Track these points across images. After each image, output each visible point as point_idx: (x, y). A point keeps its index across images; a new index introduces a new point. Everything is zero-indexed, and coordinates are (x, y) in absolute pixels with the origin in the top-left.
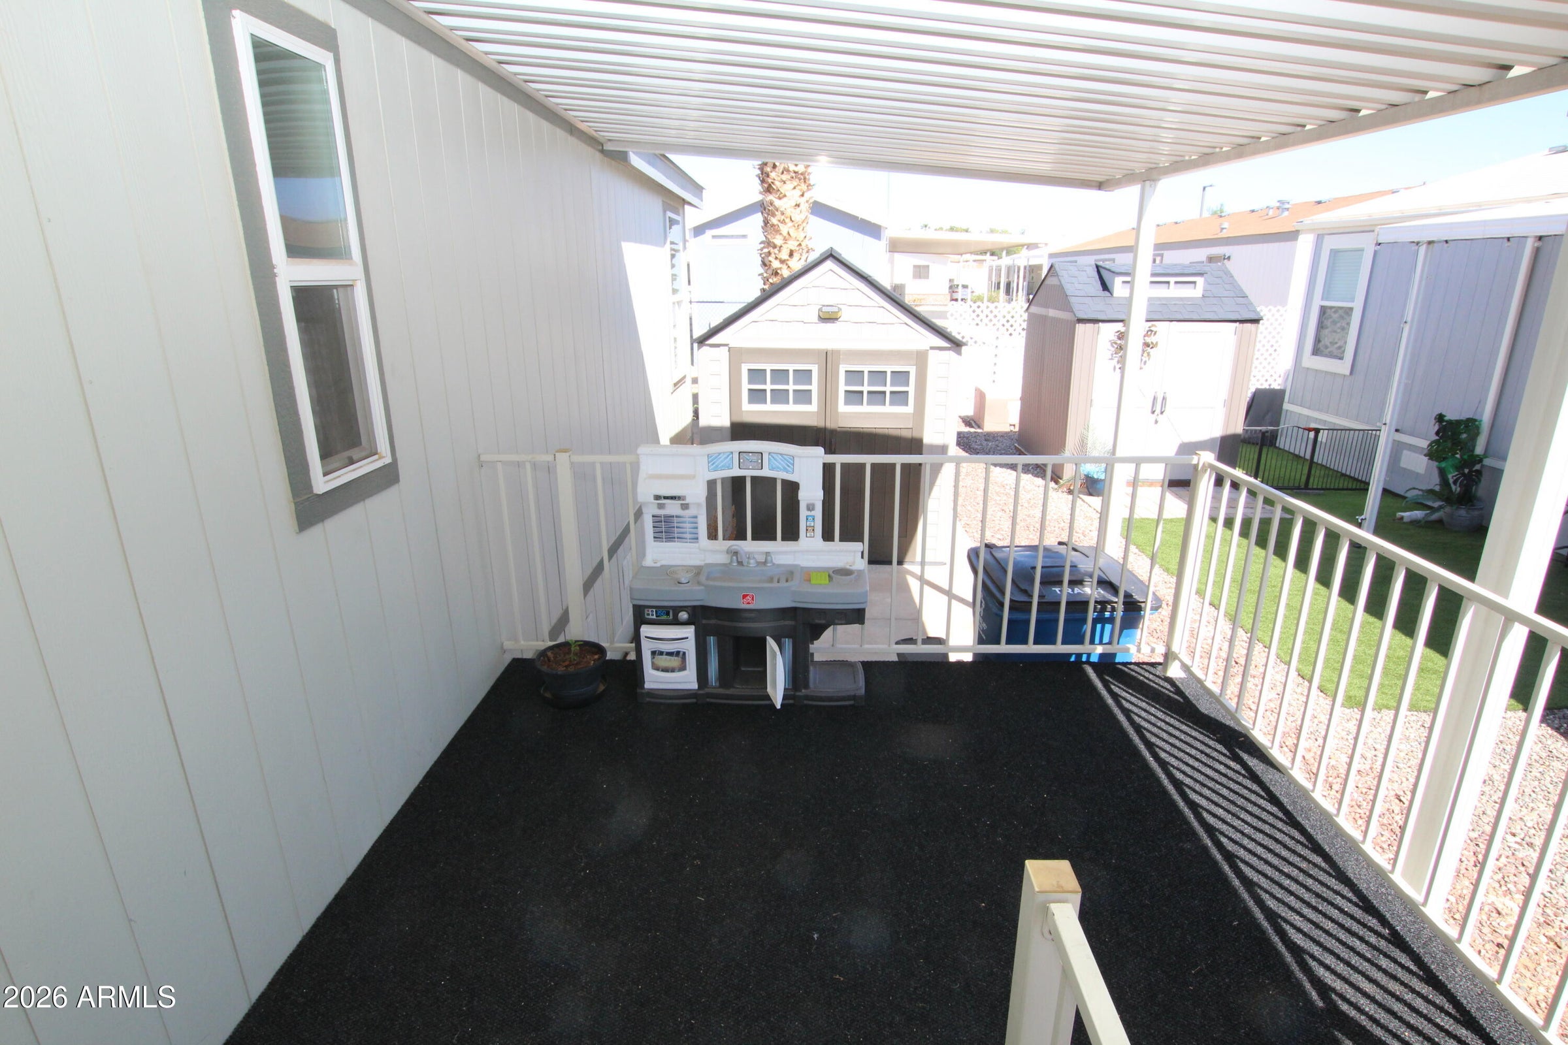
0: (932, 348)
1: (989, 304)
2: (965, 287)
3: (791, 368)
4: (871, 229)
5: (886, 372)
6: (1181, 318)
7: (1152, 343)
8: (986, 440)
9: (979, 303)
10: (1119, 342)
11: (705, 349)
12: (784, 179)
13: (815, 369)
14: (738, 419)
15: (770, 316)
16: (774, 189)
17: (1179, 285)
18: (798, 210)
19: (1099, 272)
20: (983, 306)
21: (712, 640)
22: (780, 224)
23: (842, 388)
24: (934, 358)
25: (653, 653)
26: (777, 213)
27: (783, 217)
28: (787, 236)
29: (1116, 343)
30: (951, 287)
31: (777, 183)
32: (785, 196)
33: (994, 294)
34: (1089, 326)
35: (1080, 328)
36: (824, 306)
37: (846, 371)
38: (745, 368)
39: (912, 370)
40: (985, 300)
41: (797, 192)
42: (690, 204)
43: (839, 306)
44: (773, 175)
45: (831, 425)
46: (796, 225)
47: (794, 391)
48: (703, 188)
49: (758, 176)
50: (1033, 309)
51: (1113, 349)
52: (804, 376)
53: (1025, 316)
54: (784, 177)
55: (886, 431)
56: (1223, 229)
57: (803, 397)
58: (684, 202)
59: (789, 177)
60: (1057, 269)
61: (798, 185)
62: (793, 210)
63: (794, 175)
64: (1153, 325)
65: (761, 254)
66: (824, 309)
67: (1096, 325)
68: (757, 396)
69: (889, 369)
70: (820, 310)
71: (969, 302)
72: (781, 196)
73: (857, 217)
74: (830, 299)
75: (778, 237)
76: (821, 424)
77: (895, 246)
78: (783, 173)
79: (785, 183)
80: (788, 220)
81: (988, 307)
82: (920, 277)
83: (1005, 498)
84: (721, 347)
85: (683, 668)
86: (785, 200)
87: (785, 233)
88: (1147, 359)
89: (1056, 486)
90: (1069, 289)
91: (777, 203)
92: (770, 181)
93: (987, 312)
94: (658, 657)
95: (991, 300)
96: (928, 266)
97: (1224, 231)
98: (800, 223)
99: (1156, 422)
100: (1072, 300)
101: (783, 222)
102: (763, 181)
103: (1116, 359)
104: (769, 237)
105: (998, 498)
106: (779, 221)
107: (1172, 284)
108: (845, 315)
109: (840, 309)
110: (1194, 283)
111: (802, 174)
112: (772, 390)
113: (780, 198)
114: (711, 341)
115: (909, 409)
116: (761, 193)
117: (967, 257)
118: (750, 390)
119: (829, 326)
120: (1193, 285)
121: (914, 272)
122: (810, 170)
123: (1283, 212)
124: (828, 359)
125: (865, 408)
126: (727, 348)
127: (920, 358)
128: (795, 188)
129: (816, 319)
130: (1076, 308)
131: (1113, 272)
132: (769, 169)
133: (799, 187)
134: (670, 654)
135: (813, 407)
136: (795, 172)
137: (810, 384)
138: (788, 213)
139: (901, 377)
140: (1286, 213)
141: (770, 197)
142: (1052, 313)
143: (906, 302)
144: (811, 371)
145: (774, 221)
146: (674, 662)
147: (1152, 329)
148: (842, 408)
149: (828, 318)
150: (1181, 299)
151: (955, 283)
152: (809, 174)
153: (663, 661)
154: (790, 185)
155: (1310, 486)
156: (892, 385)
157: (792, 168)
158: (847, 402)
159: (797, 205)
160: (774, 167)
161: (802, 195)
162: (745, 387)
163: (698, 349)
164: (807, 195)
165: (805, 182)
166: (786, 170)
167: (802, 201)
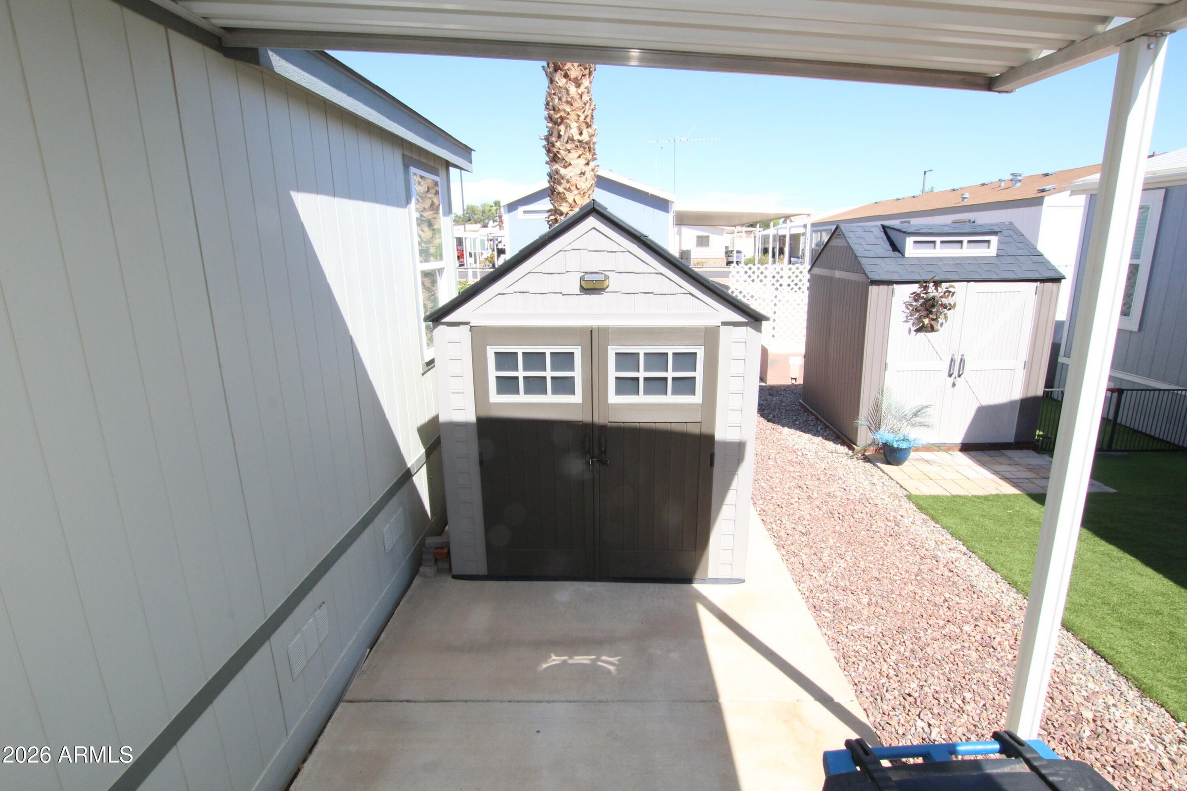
0: (724, 324)
1: (759, 266)
2: (738, 252)
3: (548, 350)
4: (661, 204)
5: (667, 354)
6: (978, 277)
7: (950, 304)
8: (770, 395)
9: (750, 265)
10: (914, 304)
11: (441, 329)
12: (569, 148)
13: (577, 351)
14: (485, 413)
15: (518, 287)
16: (559, 158)
17: (972, 244)
18: (583, 178)
19: (886, 233)
20: (754, 268)
22: (565, 192)
23: (612, 373)
24: (727, 336)
26: (562, 181)
27: (568, 185)
28: (573, 204)
29: (911, 305)
30: (726, 253)
31: (562, 152)
32: (570, 164)
33: (763, 258)
34: (883, 288)
35: (873, 290)
36: (587, 273)
37: (616, 354)
38: (491, 351)
39: (700, 352)
40: (756, 262)
41: (582, 161)
43: (605, 273)
44: (558, 144)
45: (599, 419)
46: (582, 193)
47: (552, 378)
48: (471, 150)
49: (544, 147)
50: (816, 271)
51: (908, 311)
52: (564, 360)
53: (808, 276)
54: (569, 146)
55: (668, 426)
56: (964, 198)
57: (564, 385)
58: (448, 164)
59: (573, 146)
60: (844, 230)
61: (583, 154)
62: (578, 178)
63: (578, 144)
64: (951, 286)
65: (548, 222)
66: (588, 277)
67: (891, 287)
68: (507, 385)
69: (670, 350)
70: (582, 279)
71: (742, 264)
72: (566, 164)
73: (649, 194)
74: (595, 264)
75: (564, 204)
76: (587, 419)
77: (683, 220)
78: (567, 142)
79: (570, 152)
80: (573, 188)
81: (758, 268)
82: (702, 245)
83: (798, 468)
84: (461, 326)
86: (570, 168)
87: (570, 200)
88: (944, 321)
89: (850, 452)
90: (859, 251)
91: (563, 171)
92: (555, 150)
93: (758, 273)
95: (761, 263)
96: (708, 237)
97: (966, 200)
98: (586, 190)
99: (954, 385)
100: (863, 261)
101: (569, 190)
102: (549, 151)
103: (911, 322)
104: (556, 205)
105: (791, 469)
106: (565, 189)
107: (965, 243)
108: (614, 283)
109: (607, 277)
110: (988, 242)
111: (586, 143)
112: (525, 378)
113: (565, 167)
114: (449, 319)
115: (697, 399)
116: (547, 163)
117: (738, 228)
118: (498, 378)
119: (594, 298)
120: (986, 244)
121: (698, 241)
122: (594, 140)
123: (1016, 184)
124: (593, 339)
125: (641, 398)
126: (468, 327)
127: (710, 337)
128: (579, 157)
129: (577, 290)
130: (868, 269)
131: (905, 232)
132: (554, 139)
133: (584, 156)
135: (577, 398)
136: (580, 141)
137: (572, 369)
138: (573, 181)
139: (686, 360)
140: (1019, 184)
141: (557, 166)
142: (838, 274)
143: (691, 266)
144: (573, 353)
145: (560, 189)
147: (950, 289)
148: (614, 398)
149: (592, 288)
150: (975, 258)
151: (730, 249)
152: (594, 143)
154: (574, 154)
155: (1113, 447)
156: (675, 369)
157: (577, 137)
158: (619, 392)
159: (583, 174)
160: (559, 136)
161: (588, 164)
162: (493, 373)
163: (435, 327)
164: (592, 164)
165: (590, 151)
166: (571, 139)
167: (588, 169)
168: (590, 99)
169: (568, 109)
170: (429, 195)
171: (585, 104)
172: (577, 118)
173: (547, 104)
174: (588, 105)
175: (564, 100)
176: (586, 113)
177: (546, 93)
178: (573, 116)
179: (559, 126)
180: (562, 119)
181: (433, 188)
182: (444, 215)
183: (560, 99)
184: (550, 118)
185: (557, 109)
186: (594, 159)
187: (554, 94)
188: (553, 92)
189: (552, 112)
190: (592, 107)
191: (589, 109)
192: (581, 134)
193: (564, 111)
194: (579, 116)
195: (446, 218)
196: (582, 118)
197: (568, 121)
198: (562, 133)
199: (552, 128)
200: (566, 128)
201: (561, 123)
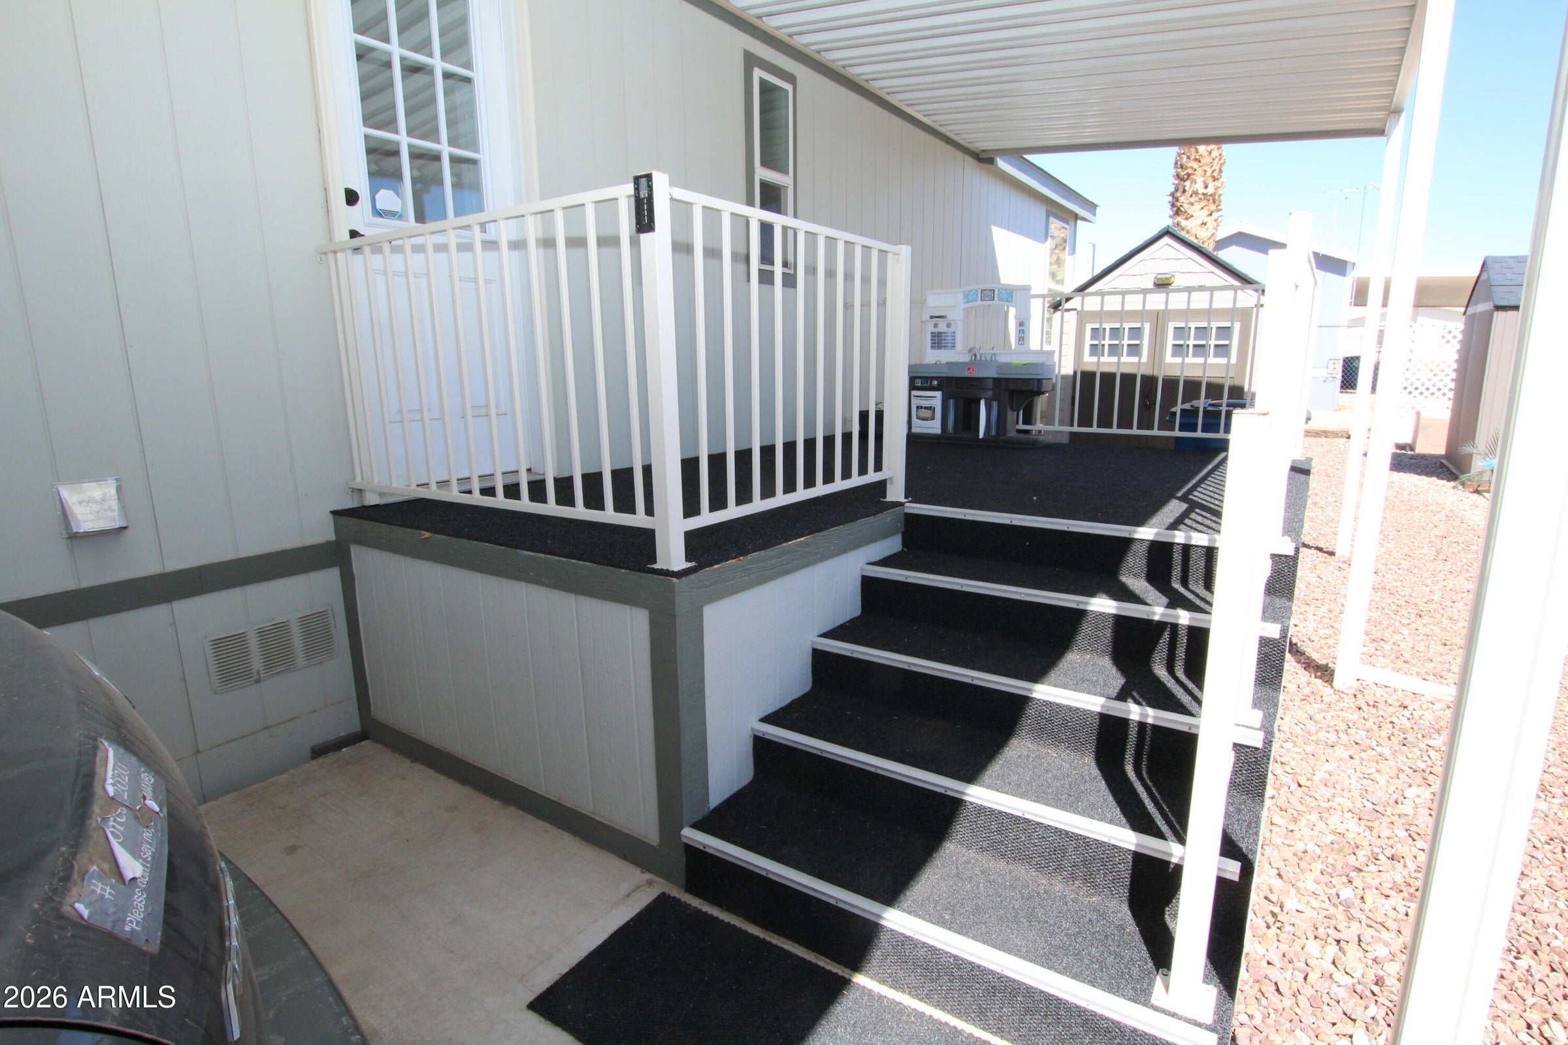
3: (1127, 326)
5: (1211, 328)
11: (1057, 313)
13: (1147, 327)
14: (1079, 369)
15: (1112, 285)
16: (1183, 211)
18: (1204, 228)
21: (951, 402)
23: (1170, 341)
25: (917, 407)
31: (1185, 206)
32: (1192, 216)
35: (1499, 316)
36: (1159, 274)
37: (1175, 328)
38: (1089, 327)
39: (1237, 325)
41: (1205, 212)
42: (1084, 219)
43: (1173, 273)
44: (1182, 199)
45: (1159, 374)
47: (1128, 345)
48: (1096, 206)
49: (1169, 202)
50: (1469, 311)
52: (1137, 333)
54: (1192, 200)
55: (1208, 380)
57: (1135, 350)
58: (1076, 217)
59: (1197, 199)
60: (1489, 262)
61: (1206, 206)
62: (1199, 229)
63: (1202, 197)
66: (1160, 278)
68: (1096, 350)
69: (1214, 325)
70: (1155, 278)
74: (1166, 268)
78: (1191, 196)
79: (1193, 204)
84: (1072, 312)
85: (933, 418)
86: (1191, 220)
89: (1460, 486)
90: (1497, 279)
91: (1184, 223)
92: (1178, 204)
94: (919, 410)
98: (1206, 239)
100: (1496, 289)
102: (1173, 205)
108: (1176, 281)
109: (1173, 277)
111: (1211, 195)
112: (1109, 345)
113: (1187, 219)
114: (1063, 307)
116: (1170, 217)
118: (1091, 345)
122: (1220, 191)
124: (1159, 319)
125: (1190, 359)
126: (1076, 312)
127: (1245, 315)
128: (1202, 208)
129: (1151, 285)
130: (1497, 296)
133: (1207, 208)
134: (926, 408)
135: (1143, 359)
136: (1204, 194)
137: (1142, 339)
139: (1226, 332)
141: (1179, 219)
142: (1479, 308)
144: (1144, 328)
146: (928, 413)
148: (1169, 359)
149: (1162, 285)
152: (1220, 195)
153: (924, 413)
154: (1197, 206)
156: (1217, 338)
157: (1201, 190)
158: (1174, 355)
159: (1204, 224)
160: (1184, 191)
161: (1211, 215)
162: (1088, 342)
163: (1054, 312)
164: (1215, 215)
165: (1214, 202)
166: (1196, 193)
167: (1210, 220)
168: (1220, 155)
169: (1195, 165)
170: (1057, 251)
171: (1214, 160)
172: (1203, 173)
173: (1176, 163)
174: (1217, 160)
175: (1192, 158)
176: (1213, 168)
177: (1176, 154)
178: (1200, 172)
179: (1185, 181)
180: (1189, 175)
181: (1061, 245)
182: (1069, 254)
183: (1188, 157)
184: (1178, 176)
185: (1184, 167)
186: (1219, 210)
187: (1183, 154)
188: (1182, 152)
189: (1180, 170)
190: (1222, 161)
191: (1218, 164)
192: (1206, 187)
193: (1192, 168)
194: (1206, 171)
195: (1070, 257)
196: (1209, 173)
197: (1194, 177)
198: (1187, 188)
199: (1178, 184)
200: (1192, 183)
201: (1187, 179)
